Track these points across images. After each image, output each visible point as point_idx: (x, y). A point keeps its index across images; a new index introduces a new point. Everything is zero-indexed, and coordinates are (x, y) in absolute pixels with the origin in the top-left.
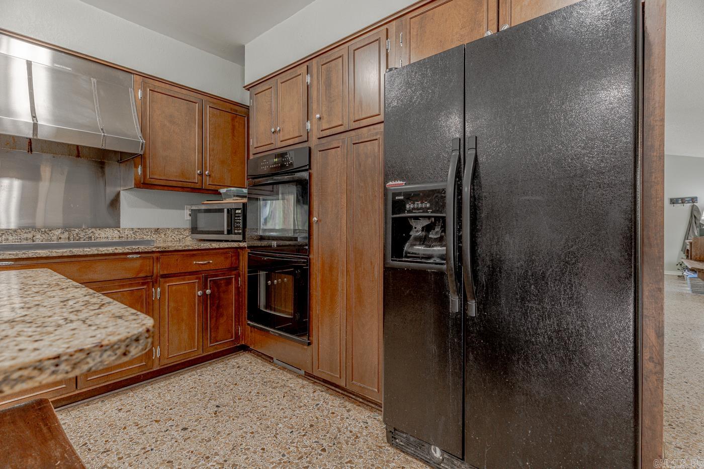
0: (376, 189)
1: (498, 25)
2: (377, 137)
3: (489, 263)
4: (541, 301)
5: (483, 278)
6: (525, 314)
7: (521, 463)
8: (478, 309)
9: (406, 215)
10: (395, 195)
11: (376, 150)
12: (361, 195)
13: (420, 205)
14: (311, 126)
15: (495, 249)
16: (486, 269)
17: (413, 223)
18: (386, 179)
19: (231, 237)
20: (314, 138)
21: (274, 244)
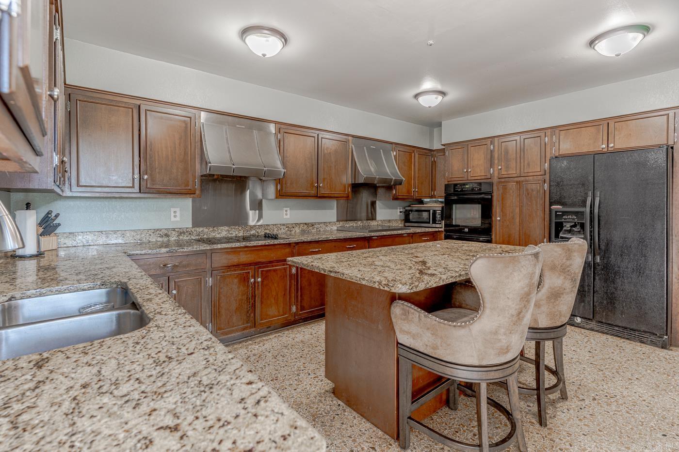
0: (539, 206)
1: (608, 143)
2: (540, 182)
3: (605, 241)
4: (629, 256)
5: (603, 247)
6: (622, 261)
7: (620, 316)
8: (600, 259)
9: (563, 220)
10: (556, 212)
11: (539, 188)
12: (529, 208)
13: (571, 217)
14: (493, 171)
15: (608, 236)
16: (604, 244)
17: (564, 224)
18: (551, 204)
19: (434, 225)
20: (495, 178)
21: (466, 230)
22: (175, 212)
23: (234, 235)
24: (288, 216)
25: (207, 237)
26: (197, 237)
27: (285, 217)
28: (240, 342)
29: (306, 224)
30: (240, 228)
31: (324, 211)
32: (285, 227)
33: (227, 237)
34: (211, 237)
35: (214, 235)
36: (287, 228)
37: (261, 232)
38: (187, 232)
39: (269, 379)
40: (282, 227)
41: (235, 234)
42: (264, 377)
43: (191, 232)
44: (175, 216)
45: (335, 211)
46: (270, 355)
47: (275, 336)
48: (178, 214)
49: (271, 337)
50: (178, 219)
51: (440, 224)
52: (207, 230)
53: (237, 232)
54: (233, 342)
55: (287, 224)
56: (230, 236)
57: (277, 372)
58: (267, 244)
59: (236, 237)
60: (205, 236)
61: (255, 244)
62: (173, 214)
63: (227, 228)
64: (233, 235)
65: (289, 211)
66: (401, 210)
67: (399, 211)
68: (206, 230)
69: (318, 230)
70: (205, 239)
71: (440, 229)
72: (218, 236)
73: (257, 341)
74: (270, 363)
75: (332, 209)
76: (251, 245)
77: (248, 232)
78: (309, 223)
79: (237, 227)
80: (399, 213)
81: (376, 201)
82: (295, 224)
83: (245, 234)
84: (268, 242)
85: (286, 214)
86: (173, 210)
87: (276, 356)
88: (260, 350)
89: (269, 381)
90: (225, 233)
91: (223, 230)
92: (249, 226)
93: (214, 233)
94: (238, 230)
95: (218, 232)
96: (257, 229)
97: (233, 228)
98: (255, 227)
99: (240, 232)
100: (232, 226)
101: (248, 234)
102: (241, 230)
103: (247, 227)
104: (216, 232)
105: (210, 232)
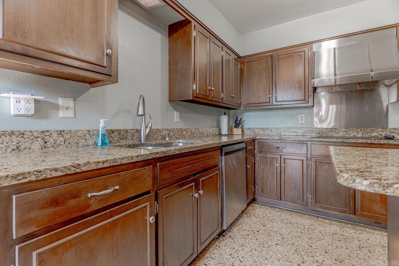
22: (302, 117)
25: (325, 135)
28: (341, 222)
30: (359, 130)
33: (345, 136)
35: (332, 134)
38: (310, 131)
39: (334, 257)
42: (331, 253)
43: (313, 131)
44: (302, 120)
46: (358, 243)
47: (382, 234)
48: (303, 119)
49: (376, 232)
50: (303, 122)
52: (325, 130)
54: (334, 219)
56: (348, 135)
57: (348, 258)
62: (300, 119)
63: (344, 130)
64: (351, 135)
72: (335, 135)
73: (357, 228)
74: (350, 248)
77: (369, 134)
79: (355, 129)
86: (300, 116)
87: (363, 247)
88: (353, 235)
89: (332, 258)
90: (343, 134)
91: (340, 131)
92: (369, 129)
93: (332, 132)
94: (356, 131)
95: (336, 132)
96: (380, 132)
97: (351, 130)
98: (377, 130)
99: (359, 133)
100: (350, 129)
101: (369, 135)
102: (360, 132)
103: (366, 130)
104: (334, 132)
105: (328, 132)
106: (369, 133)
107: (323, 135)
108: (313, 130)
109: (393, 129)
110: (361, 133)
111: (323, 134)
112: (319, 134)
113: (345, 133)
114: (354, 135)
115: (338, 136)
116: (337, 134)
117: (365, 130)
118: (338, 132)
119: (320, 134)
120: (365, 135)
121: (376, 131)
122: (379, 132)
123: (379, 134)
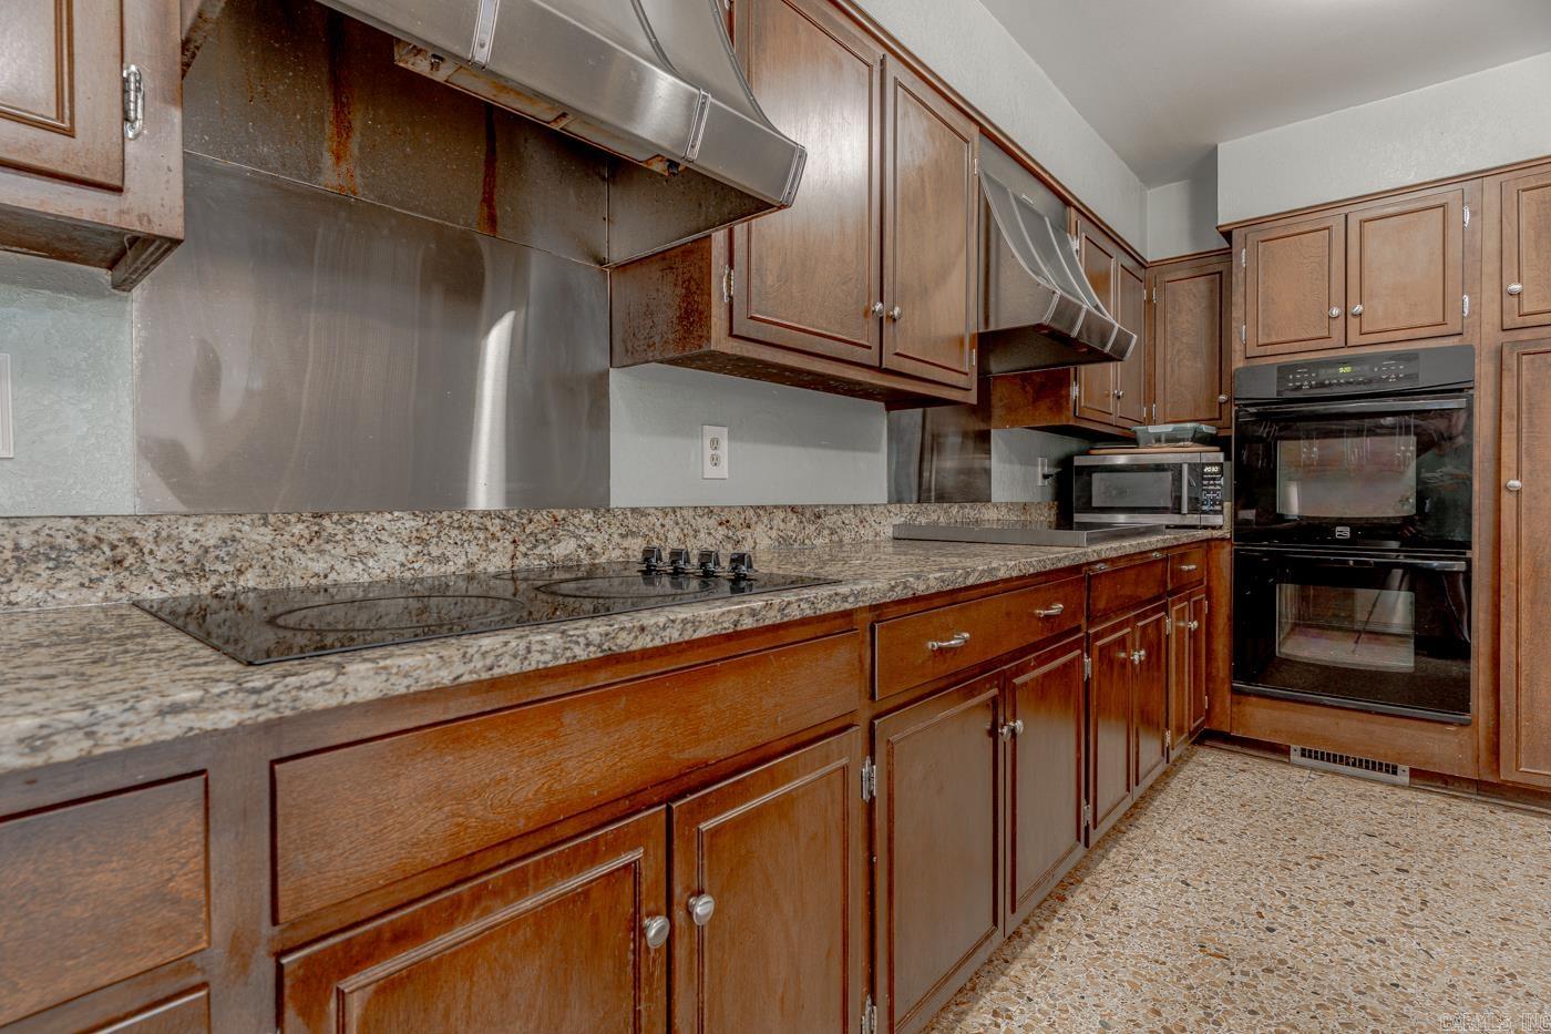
14: (1477, 304)
19: (1193, 519)
20: (1487, 328)
21: (1343, 532)
23: (456, 565)
24: (723, 471)
26: (185, 589)
27: (710, 471)
29: (793, 509)
31: (848, 455)
32: (712, 522)
33: (417, 580)
34: (295, 582)
35: (320, 566)
36: (722, 531)
37: (605, 548)
38: (86, 548)
40: (702, 523)
41: (462, 560)
43: (125, 549)
45: (881, 458)
51: (1221, 512)
52: (264, 536)
53: (474, 551)
55: (722, 508)
56: (430, 570)
58: (748, 623)
59: (470, 578)
60: (250, 579)
61: (674, 635)
63: (409, 523)
64: (451, 568)
65: (724, 444)
66: (1046, 471)
67: (1039, 471)
68: (257, 536)
69: (835, 538)
70: (250, 601)
71: (1216, 534)
72: (349, 574)
75: (876, 450)
76: (645, 642)
77: (540, 549)
78: (803, 507)
80: (1040, 481)
81: (989, 432)
82: (756, 508)
83: (521, 562)
84: (753, 613)
85: (715, 461)
90: (401, 558)
91: (384, 536)
92: (544, 513)
93: (321, 552)
94: (481, 535)
95: (352, 551)
96: (588, 529)
97: (450, 525)
98: (577, 521)
99: (492, 546)
100: (445, 514)
101: (541, 557)
102: (499, 534)
103: (530, 521)
104: (339, 551)
105: (290, 550)
106: (545, 542)
107: (242, 582)
108: (132, 541)
109: (633, 510)
110: (507, 543)
111: (240, 572)
112: (203, 574)
113: (415, 549)
114: (471, 564)
115: (365, 579)
116: (360, 566)
117: (525, 521)
118: (363, 545)
119: (214, 580)
120: (526, 555)
121: (572, 528)
122: (582, 531)
123: (582, 543)
